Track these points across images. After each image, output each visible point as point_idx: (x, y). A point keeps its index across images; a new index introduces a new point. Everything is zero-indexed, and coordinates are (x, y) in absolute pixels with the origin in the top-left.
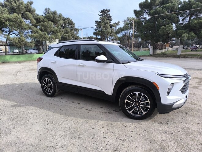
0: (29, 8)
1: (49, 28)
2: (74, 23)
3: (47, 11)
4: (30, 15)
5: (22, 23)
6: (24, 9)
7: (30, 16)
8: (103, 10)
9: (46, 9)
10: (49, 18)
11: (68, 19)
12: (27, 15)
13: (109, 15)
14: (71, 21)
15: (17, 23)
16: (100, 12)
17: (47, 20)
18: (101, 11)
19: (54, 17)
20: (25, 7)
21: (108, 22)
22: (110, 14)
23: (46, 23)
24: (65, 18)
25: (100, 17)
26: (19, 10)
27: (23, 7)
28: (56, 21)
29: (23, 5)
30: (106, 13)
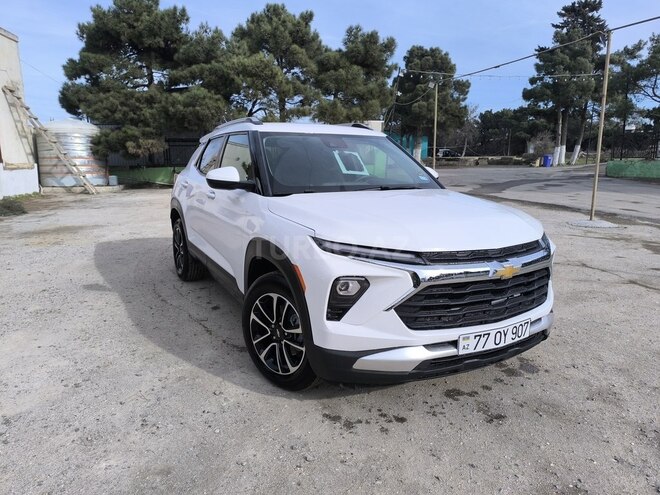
0: (300, 34)
1: (350, 84)
2: (453, 62)
3: (352, 33)
4: (301, 52)
5: (274, 78)
6: (289, 38)
7: (300, 56)
8: (574, 4)
9: (350, 31)
10: (354, 56)
11: (434, 52)
12: (293, 53)
13: (598, 20)
14: (441, 58)
15: (264, 79)
16: (560, 14)
17: (348, 64)
18: (565, 9)
19: (367, 52)
20: (291, 33)
21: (589, 49)
22: (602, 18)
23: (342, 72)
24: (426, 51)
25: (557, 33)
26: (276, 43)
27: (287, 33)
28: (375, 65)
29: (285, 27)
30: (584, 16)
